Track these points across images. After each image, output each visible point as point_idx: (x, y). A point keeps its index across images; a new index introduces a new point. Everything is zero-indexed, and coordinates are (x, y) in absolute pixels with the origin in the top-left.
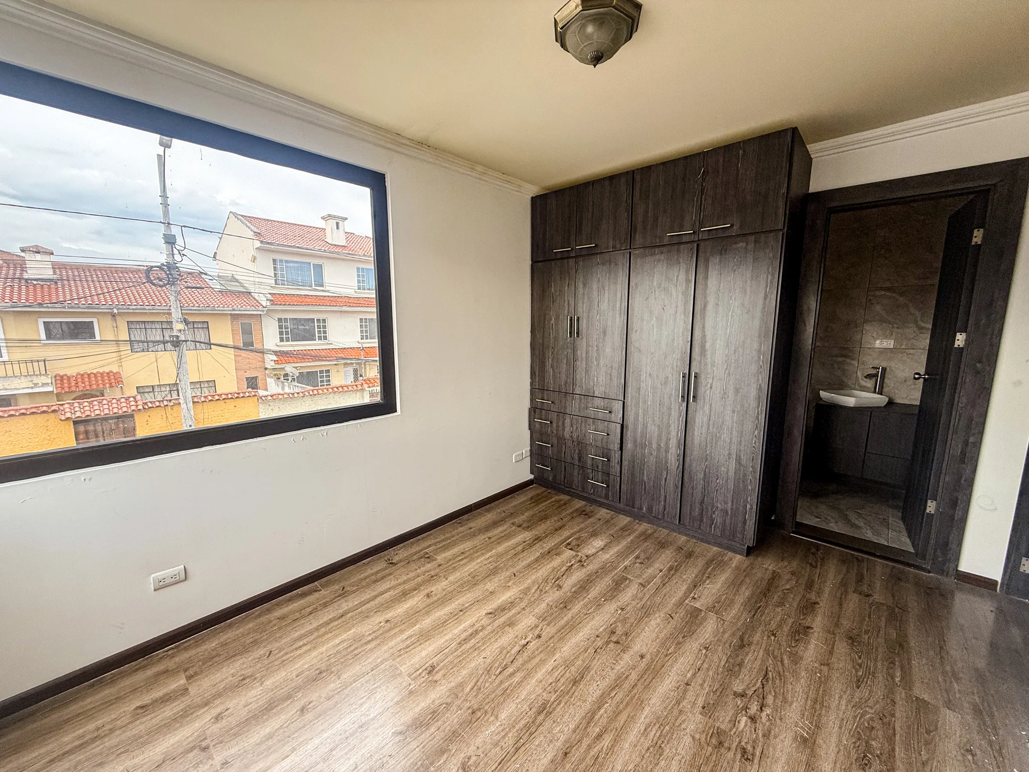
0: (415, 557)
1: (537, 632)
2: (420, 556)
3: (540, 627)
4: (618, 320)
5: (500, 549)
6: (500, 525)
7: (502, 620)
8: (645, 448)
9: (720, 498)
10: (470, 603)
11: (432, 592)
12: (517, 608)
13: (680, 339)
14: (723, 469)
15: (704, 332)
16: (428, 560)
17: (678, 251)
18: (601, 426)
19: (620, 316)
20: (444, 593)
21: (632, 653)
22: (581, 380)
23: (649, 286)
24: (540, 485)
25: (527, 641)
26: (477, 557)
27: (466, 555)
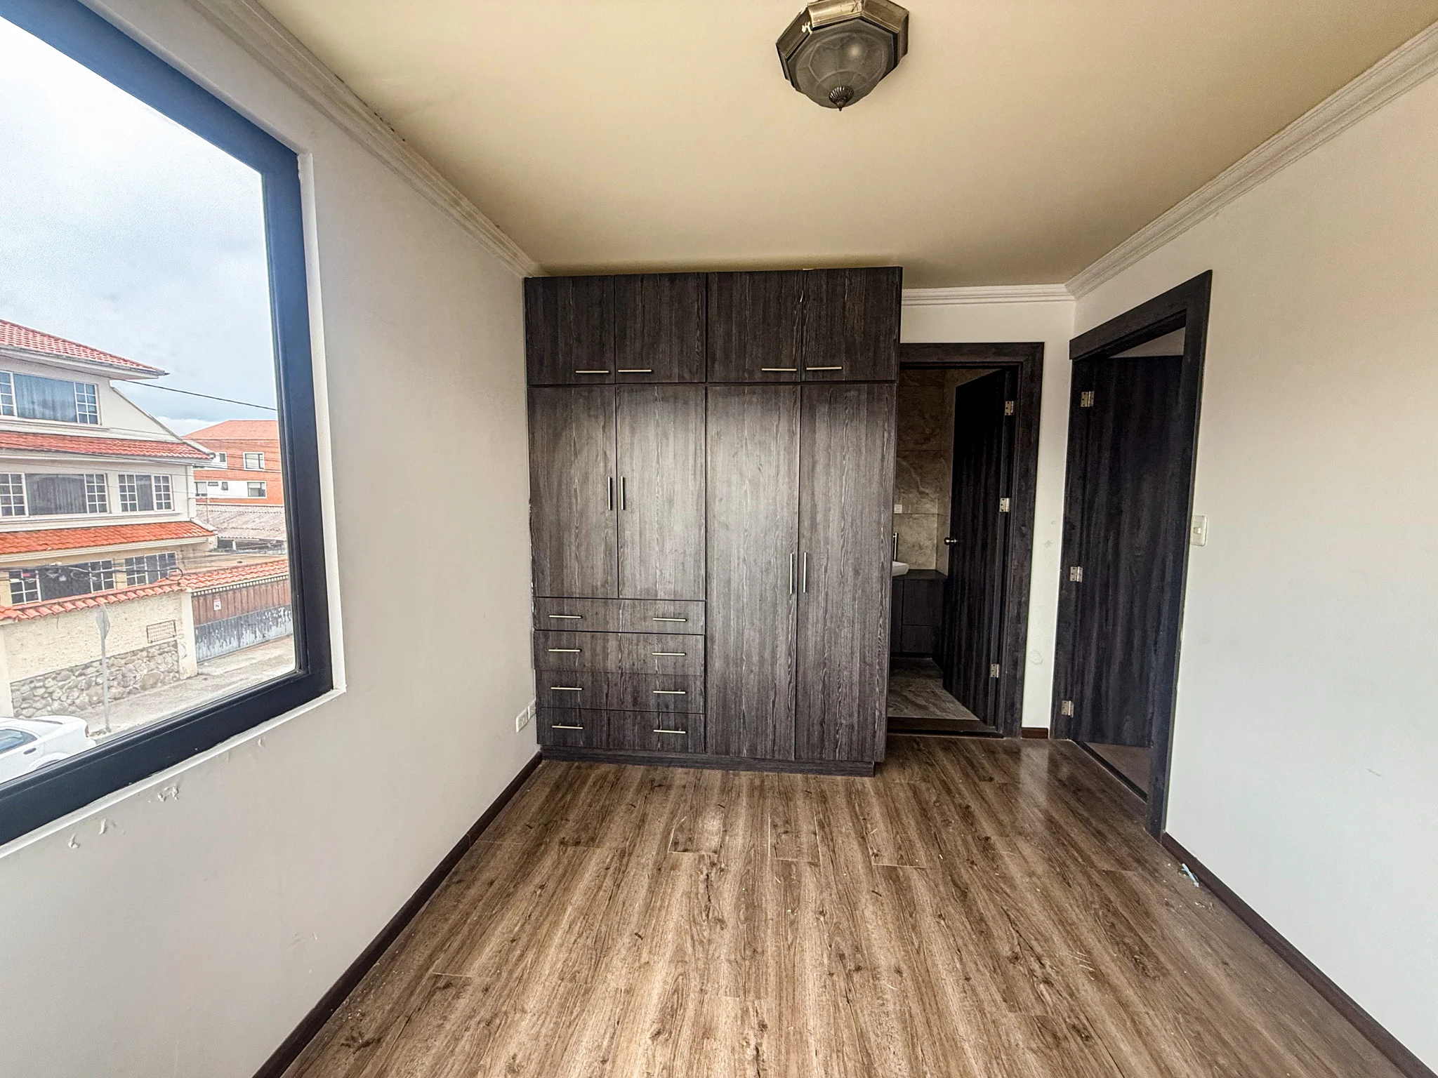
0: (415, 1001)
1: (754, 1021)
2: (426, 993)
3: (751, 1009)
4: (691, 484)
5: (577, 898)
6: (543, 854)
7: (686, 1033)
8: (742, 664)
9: (844, 713)
10: (608, 1036)
11: (514, 1058)
12: (692, 995)
13: (785, 509)
14: (845, 673)
15: (814, 500)
16: (452, 991)
17: (777, 393)
18: (671, 643)
19: (695, 479)
20: (542, 1044)
21: (885, 973)
22: (634, 575)
23: (738, 437)
24: (557, 758)
25: (752, 1046)
26: (549, 934)
27: (524, 939)
